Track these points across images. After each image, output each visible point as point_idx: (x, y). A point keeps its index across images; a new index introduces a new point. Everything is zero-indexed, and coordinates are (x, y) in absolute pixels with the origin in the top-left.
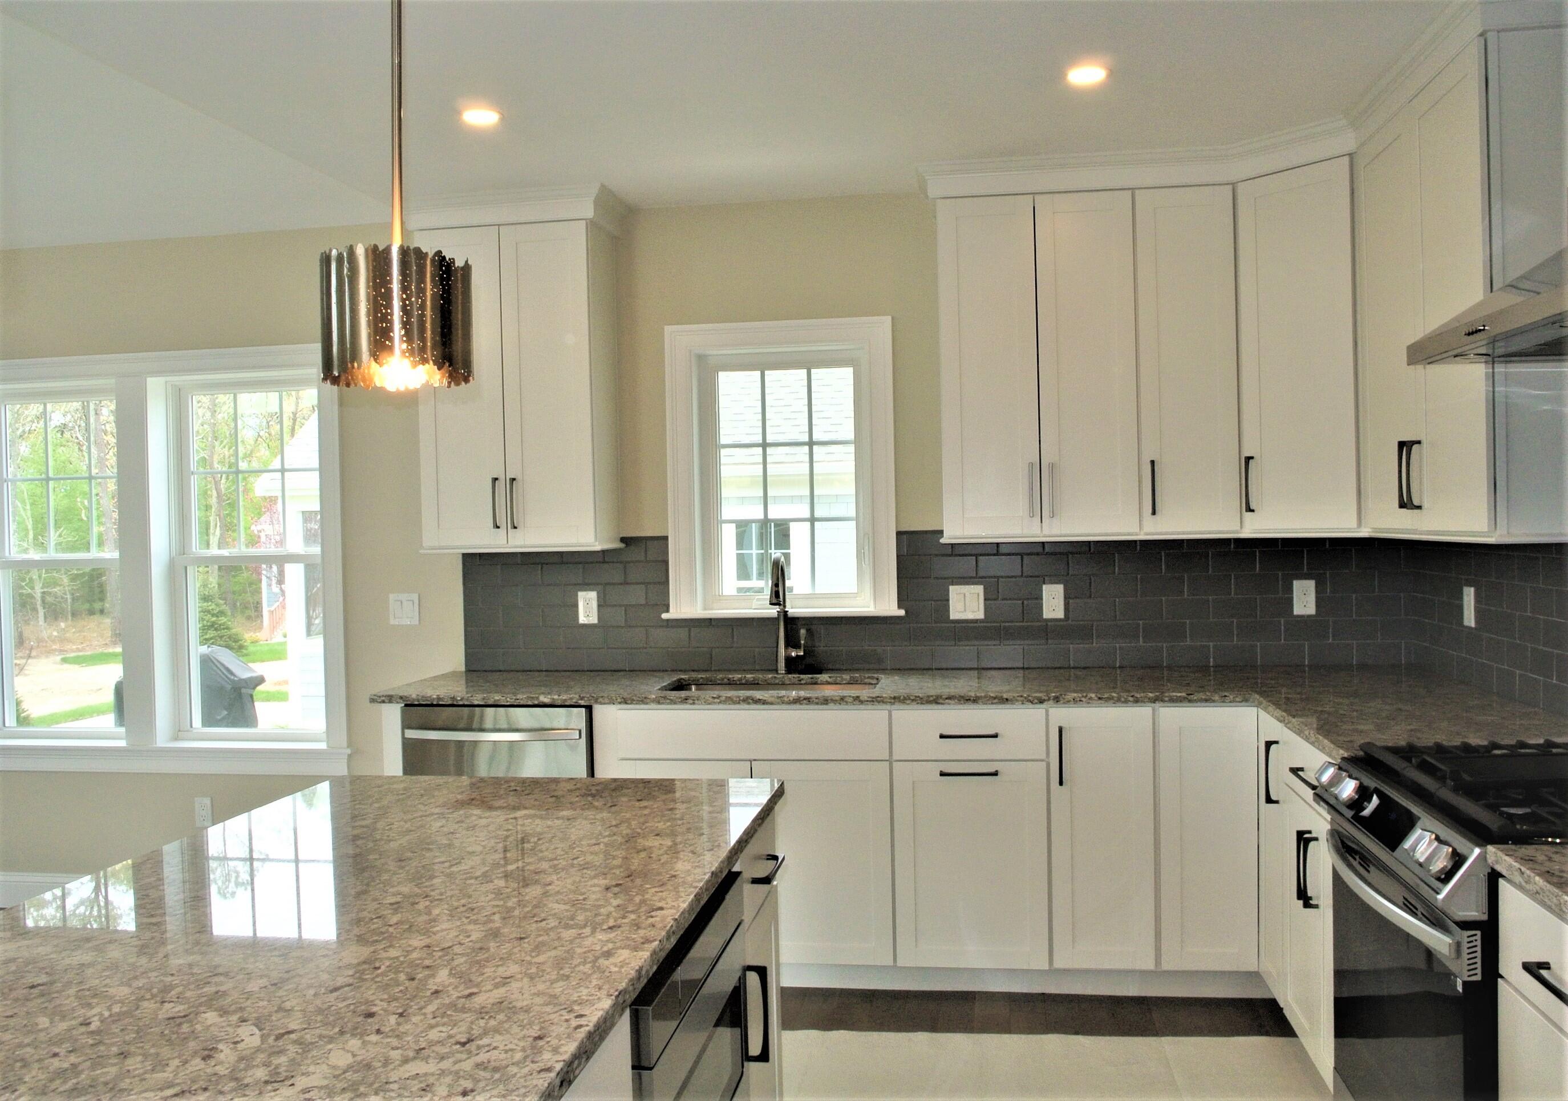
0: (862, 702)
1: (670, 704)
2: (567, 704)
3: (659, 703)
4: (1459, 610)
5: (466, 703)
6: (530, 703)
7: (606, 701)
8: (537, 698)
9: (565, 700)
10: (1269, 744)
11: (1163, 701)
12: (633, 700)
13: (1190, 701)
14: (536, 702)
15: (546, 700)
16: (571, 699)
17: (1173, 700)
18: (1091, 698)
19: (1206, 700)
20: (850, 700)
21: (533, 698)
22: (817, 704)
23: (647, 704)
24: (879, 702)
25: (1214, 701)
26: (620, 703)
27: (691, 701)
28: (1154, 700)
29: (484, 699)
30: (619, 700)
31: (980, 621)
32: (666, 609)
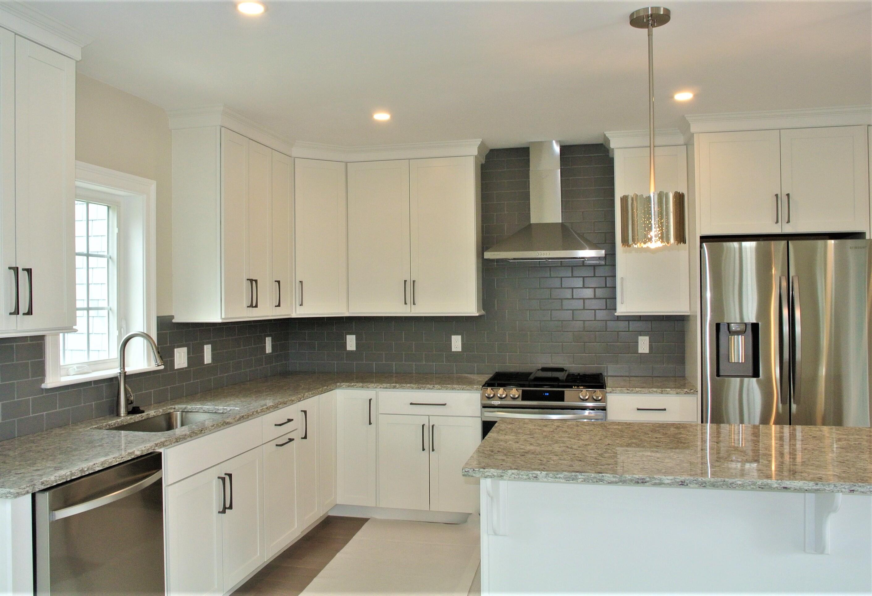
3: (191, 437)
4: (344, 344)
7: (168, 443)
22: (246, 418)
23: (186, 439)
30: (174, 441)
31: (186, 368)
32: (43, 381)
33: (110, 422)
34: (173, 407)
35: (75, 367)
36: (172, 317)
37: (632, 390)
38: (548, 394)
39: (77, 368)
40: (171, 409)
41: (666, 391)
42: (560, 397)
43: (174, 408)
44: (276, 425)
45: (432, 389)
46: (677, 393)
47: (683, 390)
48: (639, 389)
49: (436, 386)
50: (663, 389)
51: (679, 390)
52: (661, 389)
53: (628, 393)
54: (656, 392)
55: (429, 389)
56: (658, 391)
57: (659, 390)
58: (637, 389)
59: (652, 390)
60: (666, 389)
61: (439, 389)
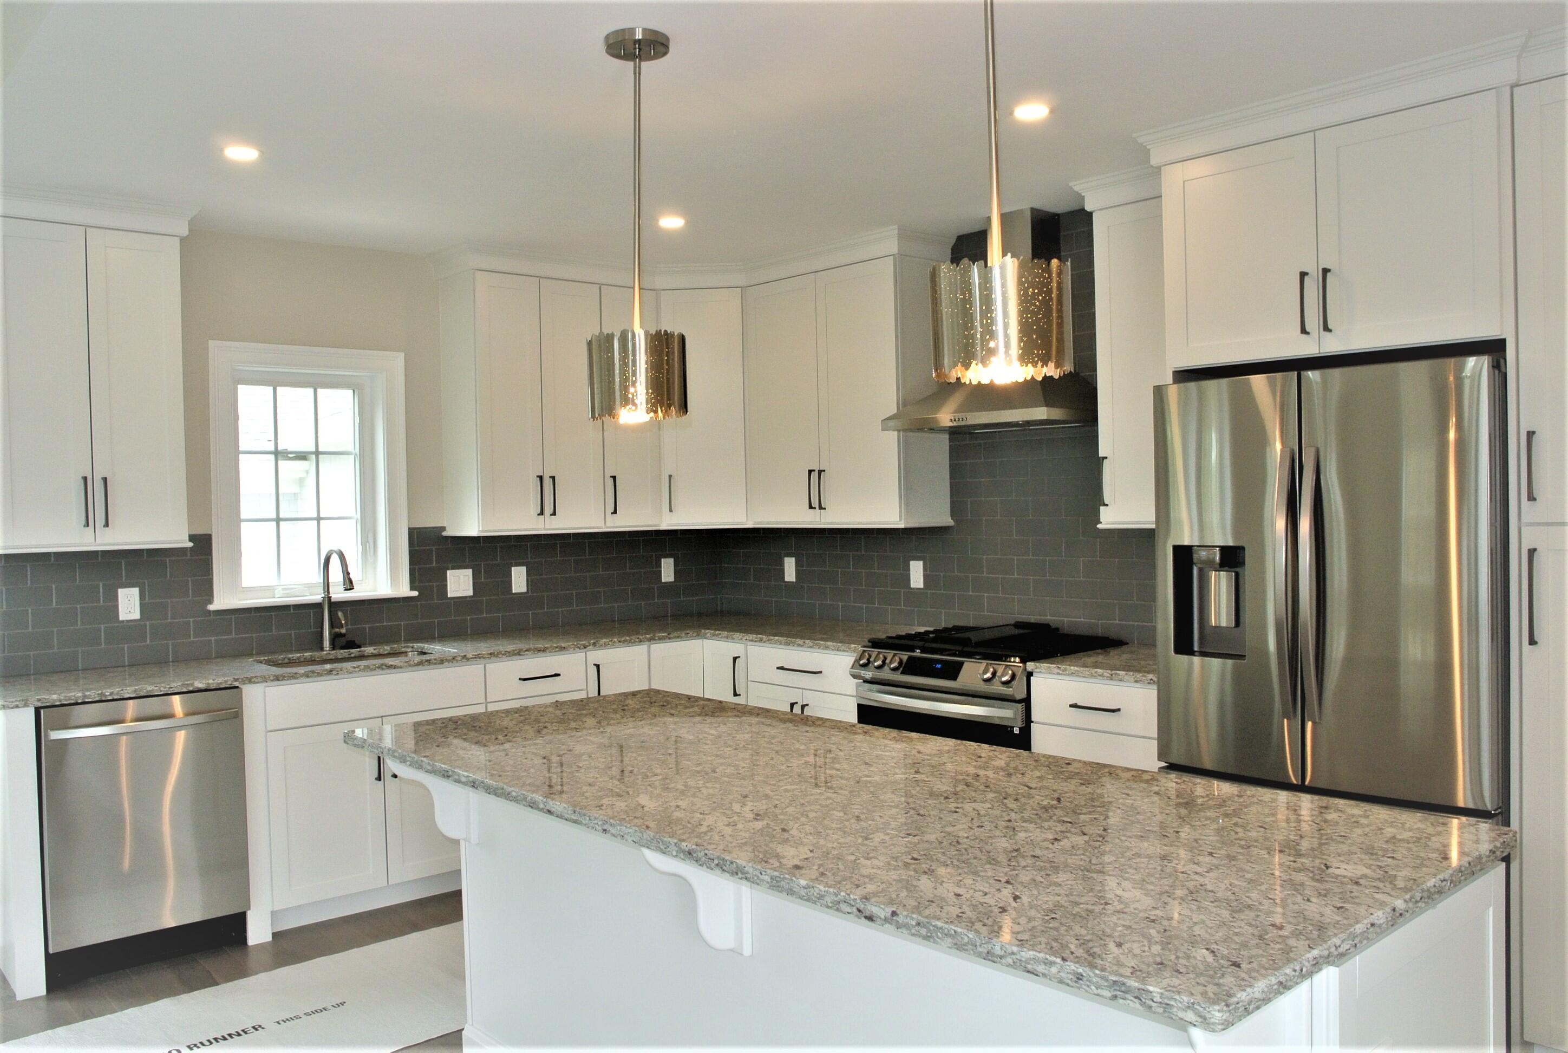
0: (468, 659)
1: (318, 676)
2: (222, 687)
3: (308, 676)
4: (782, 572)
5: (115, 697)
6: (185, 690)
7: (260, 680)
8: (192, 685)
9: (221, 683)
10: (735, 659)
11: (655, 640)
12: (284, 676)
13: (670, 638)
14: (191, 689)
15: (199, 685)
16: (226, 682)
17: (661, 639)
18: (614, 642)
19: (678, 637)
20: (459, 658)
21: (187, 684)
22: (435, 664)
23: (297, 678)
24: (480, 658)
25: (681, 637)
26: (272, 681)
27: (334, 672)
28: (649, 640)
29: (135, 691)
30: (272, 678)
31: (470, 597)
32: (210, 601)
33: (290, 656)
34: (411, 645)
35: (280, 588)
36: (444, 529)
37: (1065, 670)
38: (939, 666)
39: (283, 589)
40: (408, 647)
41: (1119, 675)
42: (952, 671)
43: (412, 647)
44: (520, 679)
45: (802, 646)
46: (1136, 681)
47: (1145, 676)
48: (1076, 668)
49: (807, 642)
50: (1113, 672)
51: (1139, 676)
52: (1109, 671)
53: (1058, 674)
54: (1102, 676)
55: (799, 645)
56: (1105, 674)
57: (1107, 673)
58: (1072, 668)
59: (1096, 672)
60: (1118, 672)
61: (811, 647)
